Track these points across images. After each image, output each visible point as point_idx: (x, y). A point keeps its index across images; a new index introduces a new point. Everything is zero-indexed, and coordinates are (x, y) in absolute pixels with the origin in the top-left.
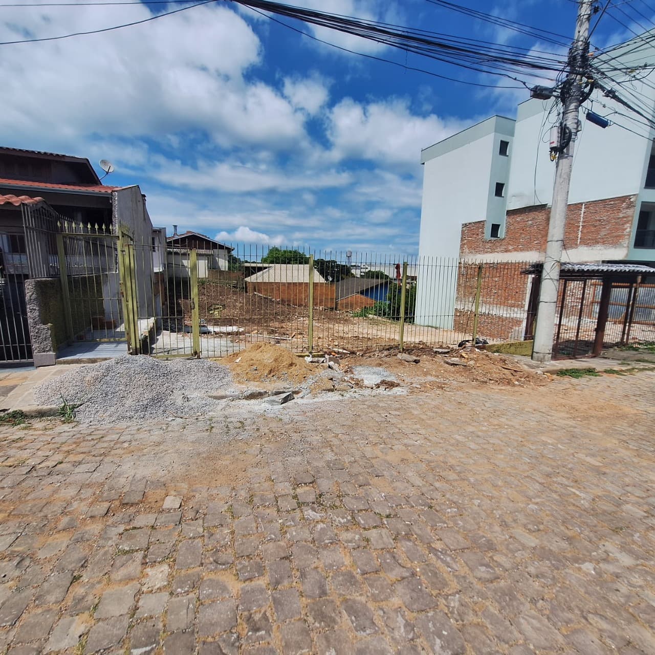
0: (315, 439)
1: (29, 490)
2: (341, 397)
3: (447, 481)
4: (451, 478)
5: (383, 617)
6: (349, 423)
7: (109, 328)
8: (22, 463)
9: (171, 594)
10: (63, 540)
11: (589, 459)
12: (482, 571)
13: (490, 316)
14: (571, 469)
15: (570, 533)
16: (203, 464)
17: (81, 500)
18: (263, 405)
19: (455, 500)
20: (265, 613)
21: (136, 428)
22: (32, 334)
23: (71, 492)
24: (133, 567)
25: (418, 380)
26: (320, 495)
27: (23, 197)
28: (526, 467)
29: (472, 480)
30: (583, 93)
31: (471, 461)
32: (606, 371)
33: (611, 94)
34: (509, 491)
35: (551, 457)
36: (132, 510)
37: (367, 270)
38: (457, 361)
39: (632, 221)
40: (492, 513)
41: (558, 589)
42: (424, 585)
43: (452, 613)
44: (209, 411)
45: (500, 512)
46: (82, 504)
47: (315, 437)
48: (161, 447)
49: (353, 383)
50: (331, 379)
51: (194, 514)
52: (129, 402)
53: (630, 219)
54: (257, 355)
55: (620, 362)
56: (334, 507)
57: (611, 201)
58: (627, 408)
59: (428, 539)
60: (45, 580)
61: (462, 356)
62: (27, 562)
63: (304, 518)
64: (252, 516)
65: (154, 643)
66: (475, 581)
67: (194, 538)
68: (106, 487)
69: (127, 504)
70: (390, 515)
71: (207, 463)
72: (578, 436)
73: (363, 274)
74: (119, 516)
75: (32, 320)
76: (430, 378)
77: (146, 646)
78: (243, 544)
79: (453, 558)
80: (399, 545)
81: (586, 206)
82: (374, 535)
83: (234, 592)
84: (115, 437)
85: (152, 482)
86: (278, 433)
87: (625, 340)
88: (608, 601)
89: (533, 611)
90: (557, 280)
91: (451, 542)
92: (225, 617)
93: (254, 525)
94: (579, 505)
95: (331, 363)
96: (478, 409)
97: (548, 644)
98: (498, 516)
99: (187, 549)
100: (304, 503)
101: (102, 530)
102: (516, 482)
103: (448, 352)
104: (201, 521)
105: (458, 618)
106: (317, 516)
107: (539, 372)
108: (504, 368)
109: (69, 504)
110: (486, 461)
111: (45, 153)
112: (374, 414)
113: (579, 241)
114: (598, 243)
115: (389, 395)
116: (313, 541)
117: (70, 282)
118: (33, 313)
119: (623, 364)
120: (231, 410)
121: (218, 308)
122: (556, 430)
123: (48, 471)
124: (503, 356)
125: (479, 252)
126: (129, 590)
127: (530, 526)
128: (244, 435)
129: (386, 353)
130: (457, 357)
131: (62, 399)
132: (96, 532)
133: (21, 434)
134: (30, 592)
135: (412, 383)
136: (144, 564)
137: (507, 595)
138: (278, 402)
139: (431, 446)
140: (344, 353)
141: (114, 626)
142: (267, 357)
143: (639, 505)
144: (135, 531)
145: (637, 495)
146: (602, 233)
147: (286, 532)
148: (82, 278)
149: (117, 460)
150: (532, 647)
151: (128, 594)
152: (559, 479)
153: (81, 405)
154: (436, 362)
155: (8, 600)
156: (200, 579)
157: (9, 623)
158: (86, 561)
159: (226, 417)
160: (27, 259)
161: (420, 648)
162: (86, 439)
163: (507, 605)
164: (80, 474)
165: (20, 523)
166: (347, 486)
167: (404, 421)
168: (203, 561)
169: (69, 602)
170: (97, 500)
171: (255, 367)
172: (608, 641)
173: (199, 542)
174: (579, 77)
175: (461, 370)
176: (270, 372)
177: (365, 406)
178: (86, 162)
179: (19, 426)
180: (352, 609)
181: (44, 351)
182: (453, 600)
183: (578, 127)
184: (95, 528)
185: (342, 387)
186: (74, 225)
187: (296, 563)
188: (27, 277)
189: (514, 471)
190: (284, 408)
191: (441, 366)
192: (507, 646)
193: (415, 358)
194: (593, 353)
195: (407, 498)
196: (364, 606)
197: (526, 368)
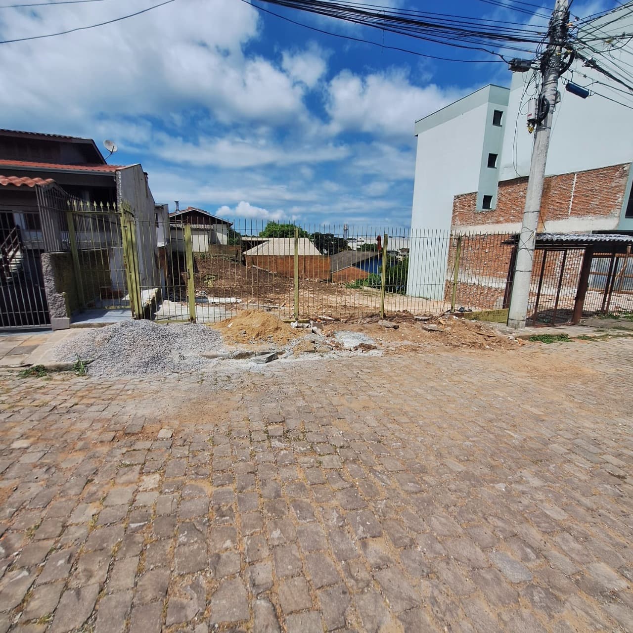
0: (291, 390)
1: (53, 423)
2: (321, 358)
3: (399, 424)
4: (403, 421)
5: (322, 512)
6: (323, 378)
7: (116, 297)
8: (45, 404)
9: (161, 492)
10: (79, 457)
11: (533, 409)
12: (411, 486)
13: (480, 286)
14: (513, 417)
15: (493, 463)
16: (193, 408)
17: (93, 430)
18: (250, 363)
19: (402, 437)
20: (231, 507)
21: (139, 380)
22: (49, 301)
23: (86, 425)
24: (133, 475)
25: (393, 344)
26: (288, 432)
27: (36, 179)
28: (473, 414)
29: (421, 423)
30: (563, 63)
31: (424, 409)
32: (579, 338)
33: (592, 64)
34: (451, 432)
35: (498, 406)
36: (133, 438)
37: (363, 243)
38: (435, 327)
39: (624, 190)
40: (431, 446)
41: (470, 499)
42: (360, 494)
43: (378, 511)
44: (202, 368)
45: (438, 446)
46: (93, 433)
47: (291, 389)
48: (159, 394)
49: (333, 345)
50: (314, 342)
51: (182, 442)
52: (132, 360)
53: (623, 188)
54: (246, 321)
55: (596, 329)
56: (297, 439)
57: (604, 170)
58: (588, 370)
59: (370, 463)
60: (67, 481)
61: (440, 323)
62: (53, 470)
63: (271, 447)
64: (229, 445)
65: (147, 520)
66: (402, 493)
67: (181, 458)
68: (113, 422)
69: (129, 434)
70: (344, 446)
71: (196, 407)
72: (530, 391)
73: (359, 247)
74: (123, 441)
75: (48, 289)
76: (406, 342)
77: (140, 522)
78: (219, 462)
79: (388, 477)
80: (346, 466)
81: (578, 176)
82: (326, 459)
83: (209, 493)
84: (121, 386)
85: (150, 419)
86: (259, 386)
87: (605, 309)
88: (509, 509)
89: (444, 513)
90: (533, 250)
91: (390, 466)
92: (200, 508)
93: (230, 450)
94: (510, 443)
95: (315, 328)
96: (444, 368)
97: (448, 533)
98: (435, 449)
99: (174, 465)
100: (273, 436)
101: (109, 451)
102: (460, 425)
103: (428, 319)
104: (187, 447)
105: (381, 515)
106: (283, 445)
107: (511, 337)
108: (478, 334)
109: (83, 433)
110: (438, 409)
111: (54, 136)
112: (347, 371)
113: (570, 211)
114: (588, 212)
115: (365, 357)
116: (276, 462)
117: (80, 256)
118: (49, 284)
119: (598, 331)
120: (222, 368)
121: (211, 278)
122: (511, 386)
123: (67, 410)
124: (479, 323)
125: (471, 224)
126: (129, 489)
127: (462, 458)
128: (229, 386)
129: (368, 319)
130: (436, 323)
131: (76, 357)
132: (105, 452)
133: (44, 383)
134: (55, 489)
135: (388, 347)
136: (141, 473)
137: (425, 502)
138: (263, 361)
139: (392, 397)
140: (329, 320)
141: (117, 510)
142: (255, 322)
143: (564, 444)
144: (135, 452)
145: (565, 437)
146: (594, 203)
147: (255, 456)
148: (91, 252)
149: (121, 403)
150: (435, 534)
151: (128, 492)
152: (499, 424)
153: (93, 361)
154: (415, 328)
155: (40, 492)
156: (183, 484)
157: (42, 506)
158: (97, 470)
159: (216, 372)
160: (42, 236)
161: (346, 532)
162: (97, 387)
163: (425, 509)
164: (92, 412)
165: (46, 444)
166: (311, 425)
167: (373, 377)
168: (187, 473)
169: (85, 494)
170: (105, 430)
171: (244, 331)
172: (499, 533)
173: (184, 461)
174: (558, 48)
175: (438, 335)
176: (258, 335)
177: (340, 365)
178: (92, 143)
179: (41, 378)
180: (298, 506)
181: (60, 317)
182: (381, 504)
183: (556, 98)
184: (105, 449)
185: (323, 349)
186: (81, 204)
187: (259, 476)
188: (43, 251)
189: (461, 417)
190: (268, 366)
191: (419, 332)
192: (416, 533)
193: (394, 324)
194: (572, 321)
195: (361, 435)
196: (309, 505)
197: (499, 333)
